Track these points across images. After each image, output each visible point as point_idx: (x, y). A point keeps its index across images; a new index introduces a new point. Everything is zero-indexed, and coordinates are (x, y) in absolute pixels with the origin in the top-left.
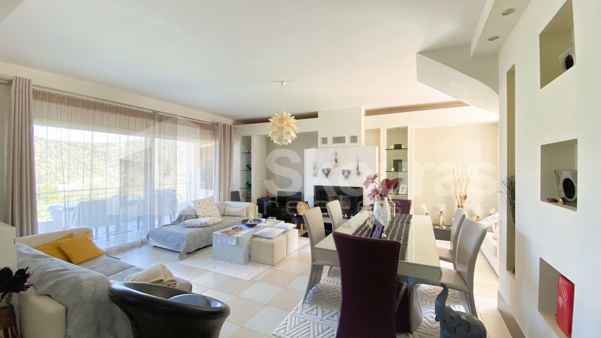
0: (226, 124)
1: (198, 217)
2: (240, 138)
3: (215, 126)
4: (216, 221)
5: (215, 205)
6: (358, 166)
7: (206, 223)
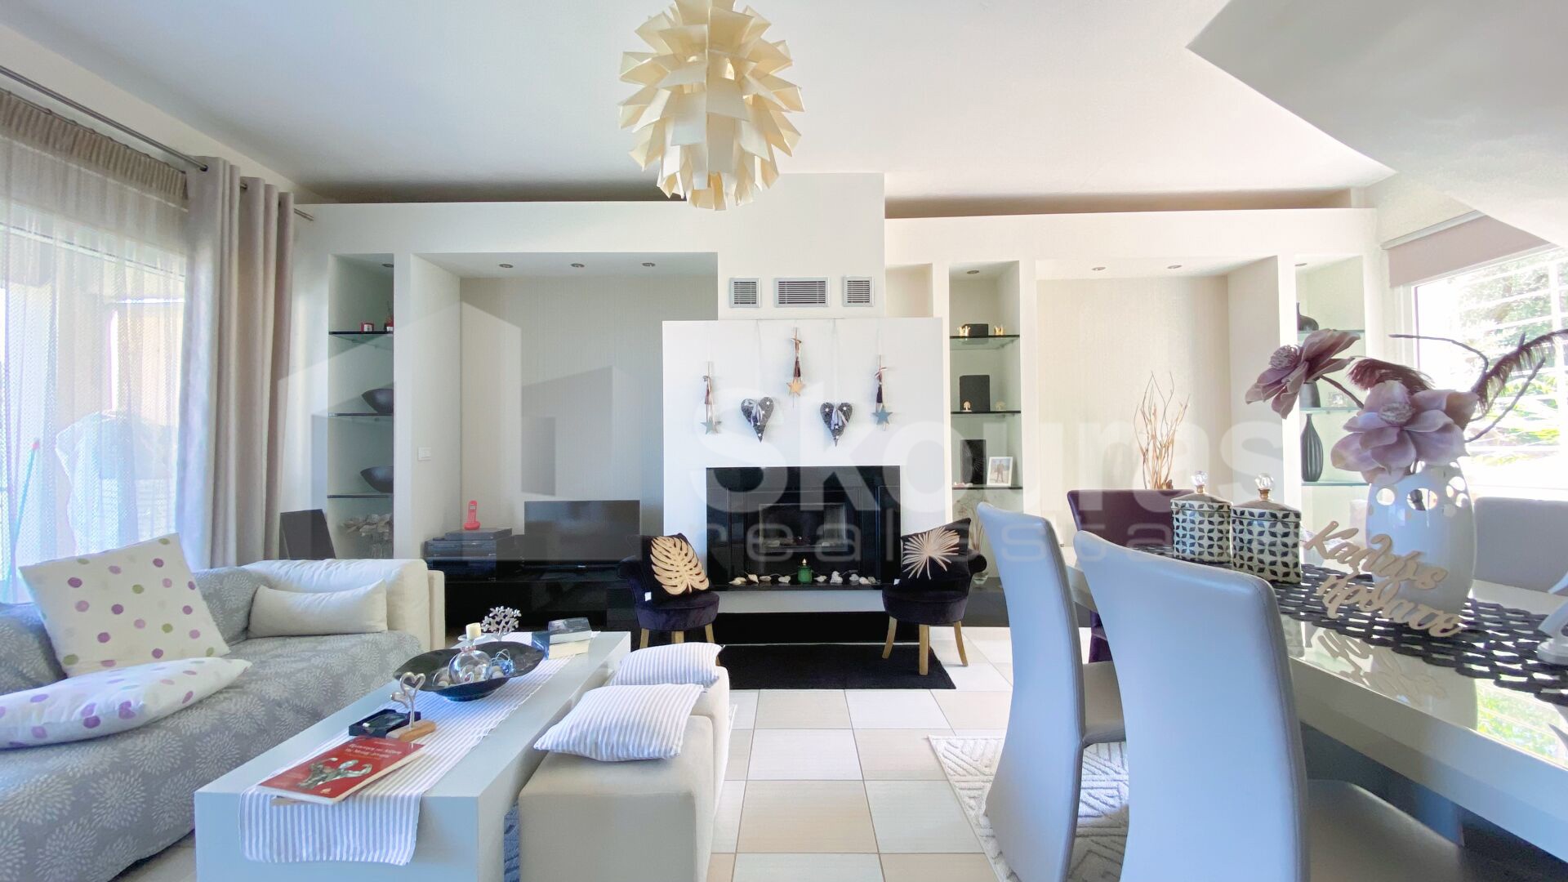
0: (255, 180)
1: (65, 667)
2: (331, 263)
3: (193, 174)
4: (200, 686)
5: (191, 586)
6: (880, 389)
7: (125, 710)
